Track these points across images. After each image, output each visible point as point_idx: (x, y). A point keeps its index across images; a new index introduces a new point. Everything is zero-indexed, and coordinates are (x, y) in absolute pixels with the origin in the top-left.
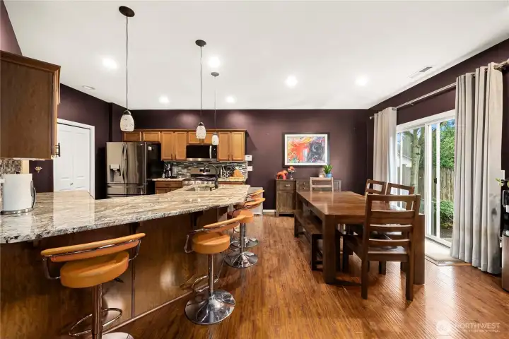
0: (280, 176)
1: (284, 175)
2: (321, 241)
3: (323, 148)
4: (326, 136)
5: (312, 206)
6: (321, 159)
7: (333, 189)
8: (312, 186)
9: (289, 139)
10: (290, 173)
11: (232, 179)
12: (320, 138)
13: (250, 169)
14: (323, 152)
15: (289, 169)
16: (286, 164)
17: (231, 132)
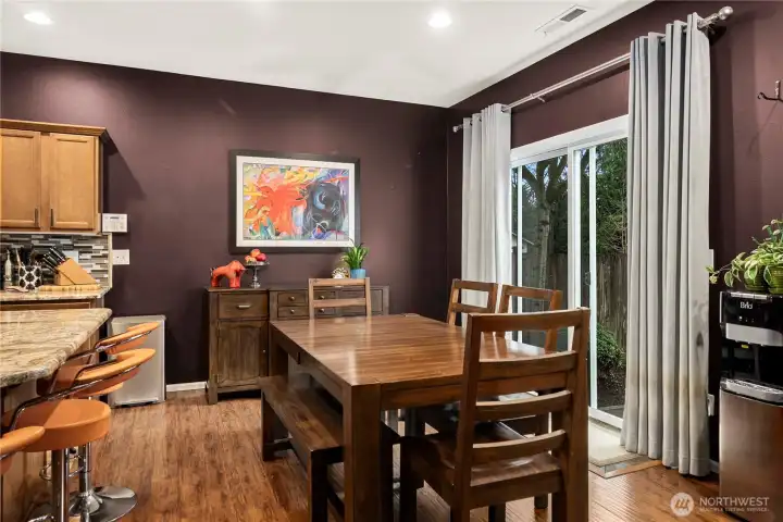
0: (221, 279)
1: (232, 275)
2: (339, 469)
3: (344, 200)
4: (351, 167)
5: (314, 361)
6: (339, 231)
7: (369, 309)
8: (314, 303)
9: (251, 172)
10: (251, 269)
11: (45, 293)
12: (334, 172)
13: (122, 257)
14: (344, 210)
15: (248, 258)
16: (241, 242)
17: (45, 131)
